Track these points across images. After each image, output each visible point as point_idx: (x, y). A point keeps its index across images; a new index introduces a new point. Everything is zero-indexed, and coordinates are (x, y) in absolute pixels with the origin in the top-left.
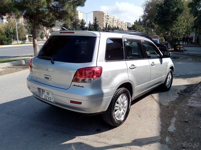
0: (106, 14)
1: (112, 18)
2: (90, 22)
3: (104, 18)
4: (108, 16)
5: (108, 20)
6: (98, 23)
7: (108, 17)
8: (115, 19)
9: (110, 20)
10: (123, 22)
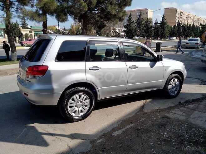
0: (179, 11)
1: (187, 14)
2: (156, 20)
3: (177, 15)
4: (182, 12)
5: (181, 17)
6: (166, 21)
7: (181, 14)
8: (190, 16)
9: (184, 17)
10: (200, 19)
